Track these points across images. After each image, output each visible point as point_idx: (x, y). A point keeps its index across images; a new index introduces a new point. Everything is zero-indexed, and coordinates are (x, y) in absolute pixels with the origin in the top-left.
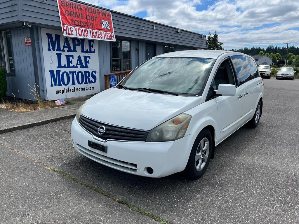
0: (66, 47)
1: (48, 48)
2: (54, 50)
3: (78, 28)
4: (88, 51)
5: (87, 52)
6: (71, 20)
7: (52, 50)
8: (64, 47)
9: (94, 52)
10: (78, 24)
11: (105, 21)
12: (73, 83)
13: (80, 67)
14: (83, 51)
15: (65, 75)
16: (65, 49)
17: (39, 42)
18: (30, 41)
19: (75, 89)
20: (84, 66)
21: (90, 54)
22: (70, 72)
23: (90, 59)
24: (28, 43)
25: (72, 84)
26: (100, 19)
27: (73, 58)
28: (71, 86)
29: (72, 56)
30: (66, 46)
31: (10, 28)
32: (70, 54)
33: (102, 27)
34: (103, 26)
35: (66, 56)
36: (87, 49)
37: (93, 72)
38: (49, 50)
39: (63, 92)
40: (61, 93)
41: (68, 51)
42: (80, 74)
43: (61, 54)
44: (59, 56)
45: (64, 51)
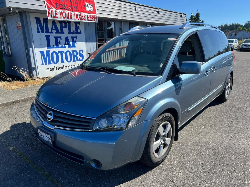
0: (54, 30)
1: (37, 31)
2: (43, 32)
3: (62, 11)
4: (75, 32)
5: (73, 33)
6: (55, 4)
7: (41, 32)
8: (52, 29)
9: (80, 33)
10: (63, 7)
11: (88, 4)
12: (63, 62)
13: (68, 47)
14: (70, 32)
15: (54, 54)
16: (53, 31)
17: (28, 26)
18: (21, 25)
19: (64, 67)
20: (72, 46)
21: (76, 34)
22: (59, 52)
23: (77, 39)
24: (19, 27)
25: (61, 62)
26: (84, 2)
27: (61, 39)
28: (60, 64)
29: (60, 38)
30: (54, 28)
31: (5, 15)
32: (58, 35)
33: (85, 10)
34: (87, 9)
35: (54, 37)
36: (74, 31)
37: (80, 51)
38: (38, 32)
39: (54, 70)
40: (51, 70)
41: (56, 33)
42: (68, 53)
43: (49, 36)
44: (48, 37)
45: (53, 33)
